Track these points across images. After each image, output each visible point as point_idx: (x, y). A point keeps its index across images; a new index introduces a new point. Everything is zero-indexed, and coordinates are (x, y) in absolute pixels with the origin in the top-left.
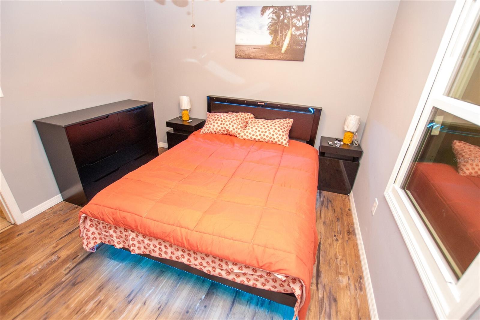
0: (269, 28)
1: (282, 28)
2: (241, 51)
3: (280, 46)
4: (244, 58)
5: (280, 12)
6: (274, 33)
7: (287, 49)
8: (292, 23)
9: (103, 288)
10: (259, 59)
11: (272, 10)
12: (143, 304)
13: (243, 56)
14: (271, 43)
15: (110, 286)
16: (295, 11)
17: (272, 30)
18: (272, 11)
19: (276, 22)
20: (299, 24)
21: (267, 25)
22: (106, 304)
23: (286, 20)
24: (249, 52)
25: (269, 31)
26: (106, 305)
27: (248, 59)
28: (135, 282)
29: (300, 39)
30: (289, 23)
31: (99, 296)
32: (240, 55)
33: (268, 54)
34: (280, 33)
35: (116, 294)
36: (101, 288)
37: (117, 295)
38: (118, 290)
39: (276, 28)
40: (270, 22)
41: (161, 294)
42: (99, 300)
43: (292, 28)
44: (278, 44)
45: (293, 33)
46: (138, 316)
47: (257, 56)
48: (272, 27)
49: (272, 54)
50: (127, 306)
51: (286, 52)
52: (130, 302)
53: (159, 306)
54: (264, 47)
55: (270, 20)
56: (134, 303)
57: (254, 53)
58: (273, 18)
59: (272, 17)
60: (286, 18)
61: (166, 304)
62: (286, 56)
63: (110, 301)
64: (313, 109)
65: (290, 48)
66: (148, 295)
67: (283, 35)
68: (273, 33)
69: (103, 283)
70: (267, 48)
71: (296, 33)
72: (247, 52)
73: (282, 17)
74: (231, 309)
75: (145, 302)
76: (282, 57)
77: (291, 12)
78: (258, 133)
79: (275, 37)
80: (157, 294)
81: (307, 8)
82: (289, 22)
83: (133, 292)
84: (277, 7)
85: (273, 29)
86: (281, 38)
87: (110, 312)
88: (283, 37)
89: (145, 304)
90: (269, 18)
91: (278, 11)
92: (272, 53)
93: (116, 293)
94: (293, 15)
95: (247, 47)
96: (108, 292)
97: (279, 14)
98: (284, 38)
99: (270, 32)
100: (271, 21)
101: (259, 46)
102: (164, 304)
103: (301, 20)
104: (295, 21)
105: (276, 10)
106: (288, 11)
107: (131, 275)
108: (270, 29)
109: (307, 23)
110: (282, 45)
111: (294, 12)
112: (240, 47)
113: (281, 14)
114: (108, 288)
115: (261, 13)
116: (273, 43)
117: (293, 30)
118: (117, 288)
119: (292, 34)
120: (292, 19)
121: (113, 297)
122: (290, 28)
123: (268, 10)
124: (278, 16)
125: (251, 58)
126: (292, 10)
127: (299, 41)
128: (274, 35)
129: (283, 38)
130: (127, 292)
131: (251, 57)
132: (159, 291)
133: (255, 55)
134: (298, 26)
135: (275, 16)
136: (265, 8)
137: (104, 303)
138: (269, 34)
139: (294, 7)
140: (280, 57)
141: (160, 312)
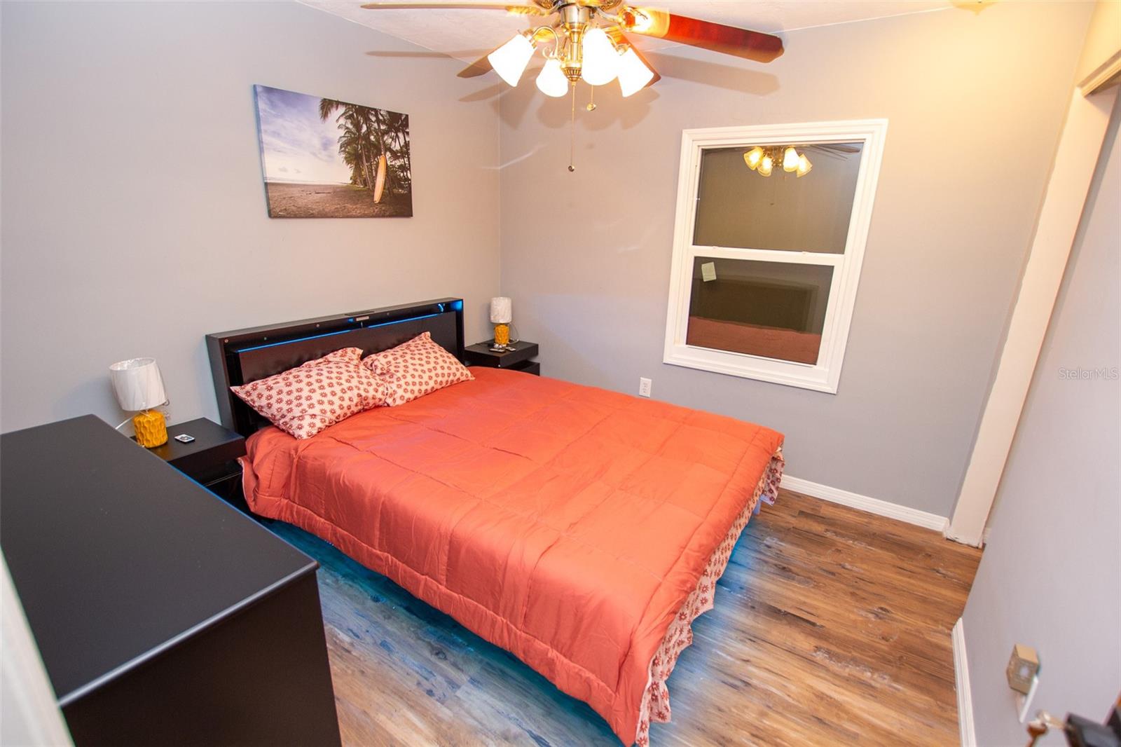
0: (343, 149)
1: (368, 151)
2: (284, 198)
3: (369, 189)
4: (296, 216)
5: (359, 118)
6: (355, 159)
7: (383, 195)
8: (384, 142)
9: (723, 738)
10: (332, 217)
11: (342, 110)
12: (748, 663)
13: (293, 211)
14: (351, 182)
15: (716, 724)
16: (384, 119)
17: (348, 152)
18: (343, 112)
19: (354, 137)
20: (396, 146)
21: (338, 142)
22: (757, 723)
23: (373, 135)
24: (306, 201)
25: (343, 155)
26: (760, 723)
27: (307, 217)
28: (704, 680)
29: (402, 175)
30: (379, 143)
31: (743, 740)
32: (285, 209)
33: (349, 206)
34: (367, 162)
35: (733, 710)
36: (722, 740)
37: (735, 707)
38: (723, 708)
39: (356, 150)
40: (344, 137)
41: (727, 638)
42: (752, 738)
43: (385, 154)
44: (365, 185)
45: (389, 163)
46: (772, 669)
47: (327, 210)
48: (349, 147)
49: (358, 206)
50: (756, 688)
51: (382, 202)
52: (747, 684)
53: (747, 641)
54: (338, 190)
55: (342, 132)
56: (748, 677)
57: (318, 204)
58: (347, 128)
59: (345, 126)
60: (371, 131)
61: (743, 632)
62: (383, 208)
63: (751, 716)
64: (442, 304)
65: (387, 192)
66: (729, 658)
67: (371, 165)
68: (351, 160)
69: (711, 740)
70: (345, 192)
71: (393, 163)
72: (301, 203)
73: (364, 129)
74: (740, 565)
75: (744, 661)
76: (376, 210)
77: (378, 121)
78: (426, 377)
79: (358, 169)
80: (727, 644)
81: (403, 118)
82: (378, 140)
83: (726, 681)
84: (353, 107)
85: (353, 152)
86: (369, 172)
87: (771, 713)
88: (372, 170)
89: (748, 661)
90: (339, 127)
91: (355, 115)
92: (357, 204)
93: (730, 711)
94: (383, 127)
95: (299, 189)
96: (732, 726)
97: (359, 122)
98: (374, 173)
99: (346, 158)
100: (346, 133)
101: (326, 187)
102: (743, 635)
103: (397, 140)
104: (388, 140)
105: (351, 113)
106: (374, 119)
107: (685, 689)
108: (344, 151)
109: (407, 145)
110: (374, 186)
111: (384, 122)
112: (282, 188)
113: (362, 121)
114: (721, 727)
115: (321, 112)
116: (355, 182)
117: (387, 157)
118: (720, 710)
119: (387, 164)
120: (383, 135)
121: (741, 714)
122: (383, 153)
123: (334, 109)
124: (358, 127)
125: (312, 216)
126: (381, 118)
127: (400, 179)
128: (356, 165)
129: (372, 173)
130: (726, 692)
131: (312, 214)
132: (721, 642)
133: (321, 209)
134: (394, 150)
135: (352, 123)
136: (329, 104)
137: (757, 728)
138: (345, 162)
139: (382, 113)
140: (374, 211)
141: (759, 639)
